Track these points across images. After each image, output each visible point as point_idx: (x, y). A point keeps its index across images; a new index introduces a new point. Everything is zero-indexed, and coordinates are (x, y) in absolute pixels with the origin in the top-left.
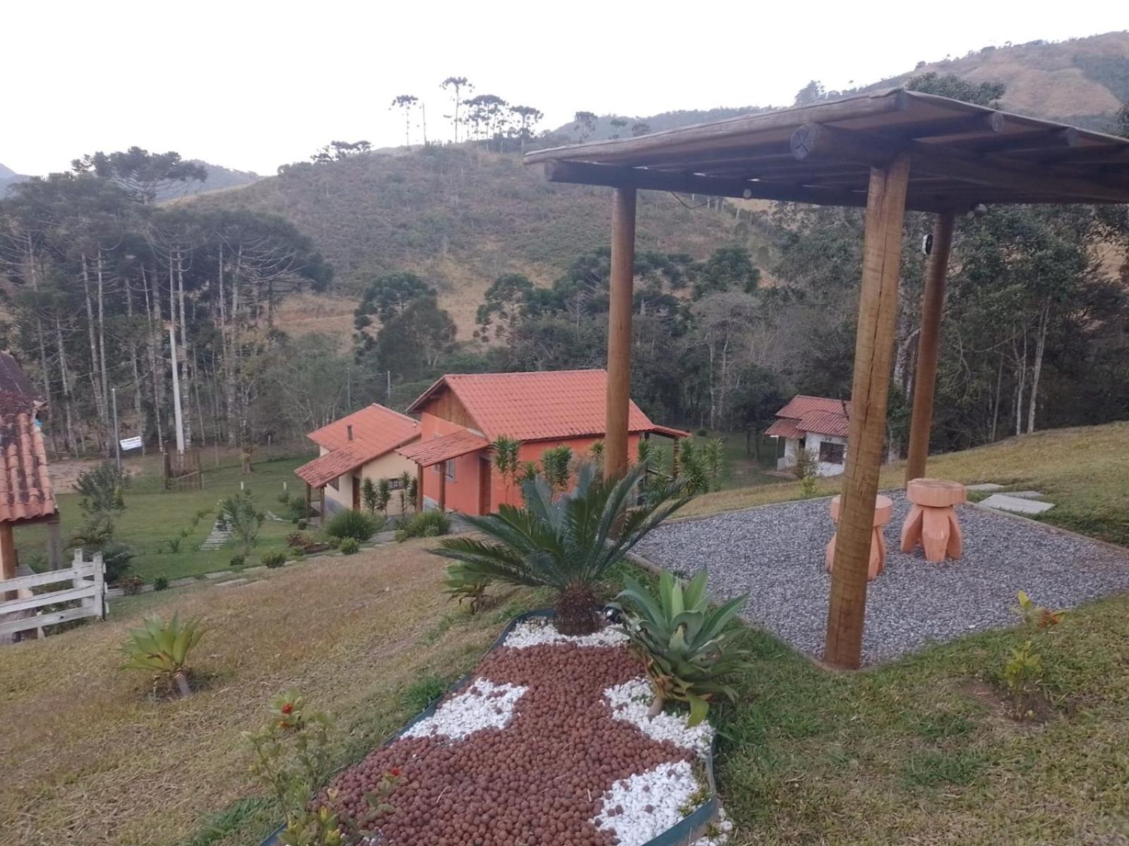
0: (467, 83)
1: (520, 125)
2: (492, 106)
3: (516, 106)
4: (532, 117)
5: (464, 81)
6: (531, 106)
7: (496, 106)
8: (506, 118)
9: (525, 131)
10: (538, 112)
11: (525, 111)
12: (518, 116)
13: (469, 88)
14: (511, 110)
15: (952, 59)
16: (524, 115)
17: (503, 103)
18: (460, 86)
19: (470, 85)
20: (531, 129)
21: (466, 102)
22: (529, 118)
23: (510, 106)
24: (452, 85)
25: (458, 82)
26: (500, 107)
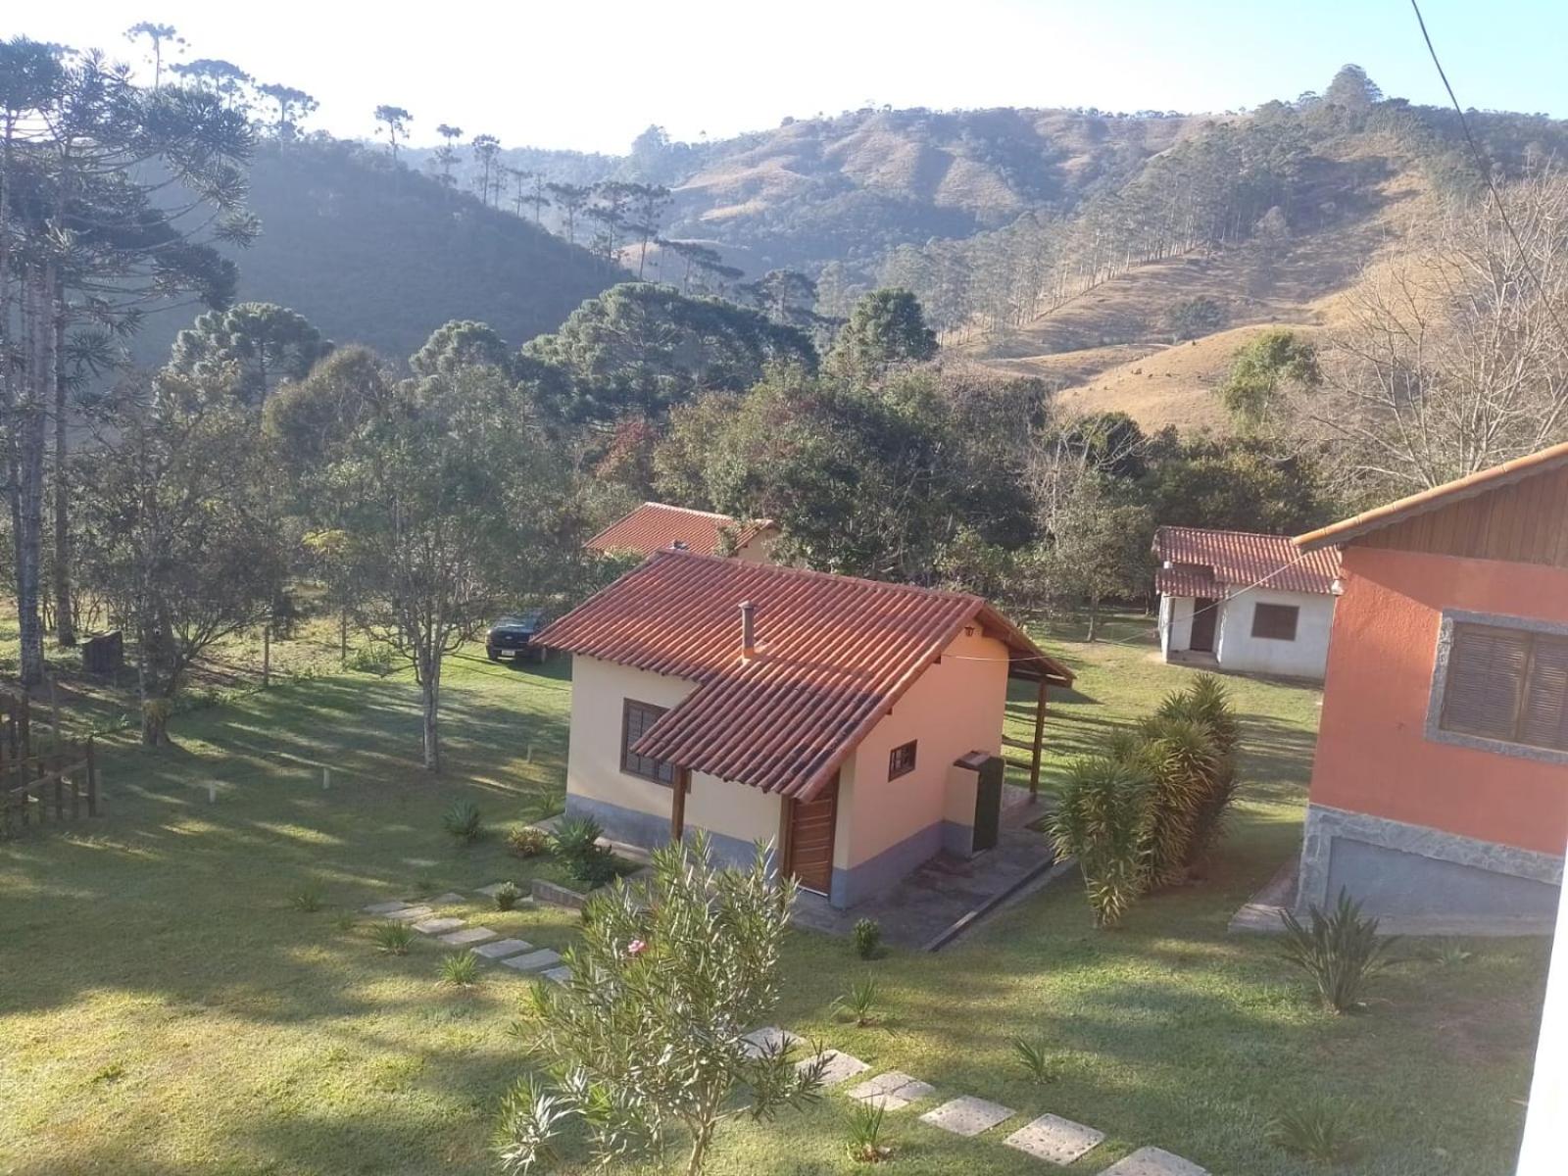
0: (175, 37)
1: (278, 116)
2: (223, 81)
3: (270, 84)
4: (298, 105)
5: (169, 33)
6: (297, 88)
7: (231, 82)
8: (251, 102)
9: (287, 127)
10: (310, 99)
11: (284, 94)
12: (273, 101)
13: (181, 46)
14: (259, 89)
15: (825, 118)
16: (283, 102)
17: (244, 77)
18: (162, 39)
19: (182, 41)
20: (298, 124)
21: (177, 68)
22: (291, 107)
23: (259, 83)
24: (146, 38)
25: (159, 33)
26: (239, 83)
